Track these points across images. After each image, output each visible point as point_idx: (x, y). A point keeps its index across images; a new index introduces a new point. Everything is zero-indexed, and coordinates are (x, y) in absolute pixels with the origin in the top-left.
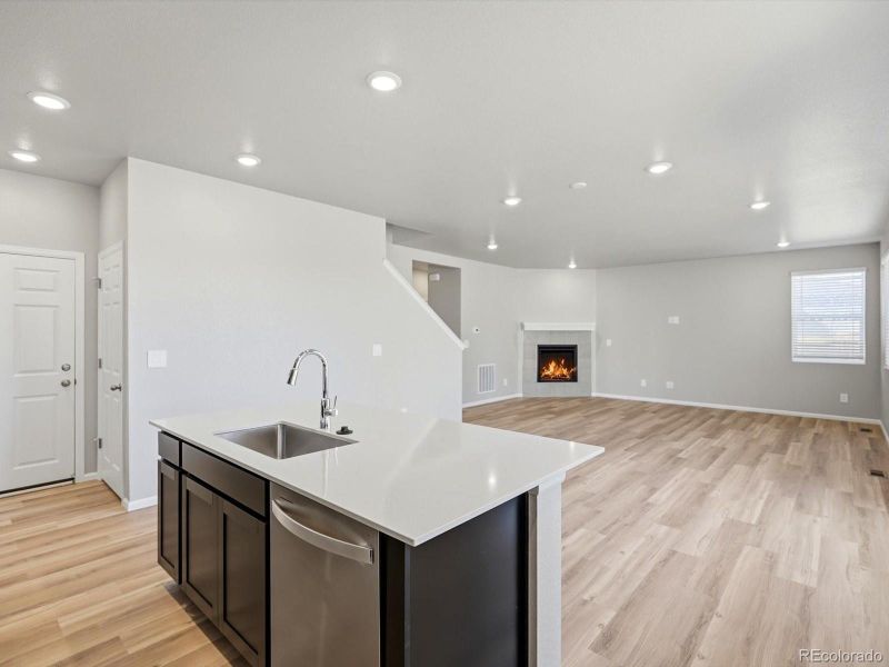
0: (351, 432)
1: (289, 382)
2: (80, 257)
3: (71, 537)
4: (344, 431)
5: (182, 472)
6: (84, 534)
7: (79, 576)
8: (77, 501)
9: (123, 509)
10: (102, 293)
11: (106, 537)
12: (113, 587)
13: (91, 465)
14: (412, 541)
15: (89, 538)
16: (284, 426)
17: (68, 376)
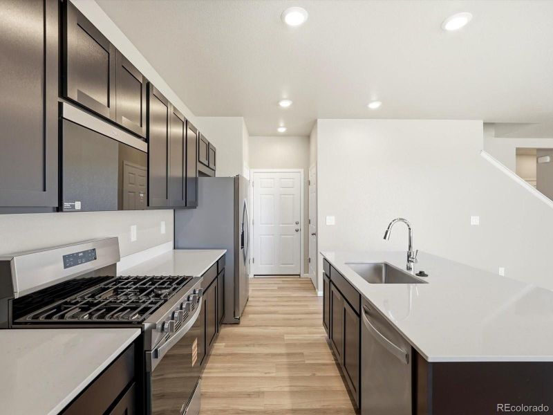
0: (427, 276)
1: (385, 238)
2: (302, 171)
3: (295, 301)
4: (421, 274)
5: (331, 281)
6: (300, 301)
7: (295, 319)
8: (299, 285)
9: (316, 294)
10: (310, 187)
11: (307, 305)
12: (305, 329)
13: (307, 271)
14: (427, 357)
15: (299, 304)
16: (387, 265)
17: (298, 227)
